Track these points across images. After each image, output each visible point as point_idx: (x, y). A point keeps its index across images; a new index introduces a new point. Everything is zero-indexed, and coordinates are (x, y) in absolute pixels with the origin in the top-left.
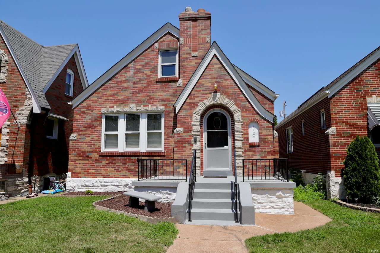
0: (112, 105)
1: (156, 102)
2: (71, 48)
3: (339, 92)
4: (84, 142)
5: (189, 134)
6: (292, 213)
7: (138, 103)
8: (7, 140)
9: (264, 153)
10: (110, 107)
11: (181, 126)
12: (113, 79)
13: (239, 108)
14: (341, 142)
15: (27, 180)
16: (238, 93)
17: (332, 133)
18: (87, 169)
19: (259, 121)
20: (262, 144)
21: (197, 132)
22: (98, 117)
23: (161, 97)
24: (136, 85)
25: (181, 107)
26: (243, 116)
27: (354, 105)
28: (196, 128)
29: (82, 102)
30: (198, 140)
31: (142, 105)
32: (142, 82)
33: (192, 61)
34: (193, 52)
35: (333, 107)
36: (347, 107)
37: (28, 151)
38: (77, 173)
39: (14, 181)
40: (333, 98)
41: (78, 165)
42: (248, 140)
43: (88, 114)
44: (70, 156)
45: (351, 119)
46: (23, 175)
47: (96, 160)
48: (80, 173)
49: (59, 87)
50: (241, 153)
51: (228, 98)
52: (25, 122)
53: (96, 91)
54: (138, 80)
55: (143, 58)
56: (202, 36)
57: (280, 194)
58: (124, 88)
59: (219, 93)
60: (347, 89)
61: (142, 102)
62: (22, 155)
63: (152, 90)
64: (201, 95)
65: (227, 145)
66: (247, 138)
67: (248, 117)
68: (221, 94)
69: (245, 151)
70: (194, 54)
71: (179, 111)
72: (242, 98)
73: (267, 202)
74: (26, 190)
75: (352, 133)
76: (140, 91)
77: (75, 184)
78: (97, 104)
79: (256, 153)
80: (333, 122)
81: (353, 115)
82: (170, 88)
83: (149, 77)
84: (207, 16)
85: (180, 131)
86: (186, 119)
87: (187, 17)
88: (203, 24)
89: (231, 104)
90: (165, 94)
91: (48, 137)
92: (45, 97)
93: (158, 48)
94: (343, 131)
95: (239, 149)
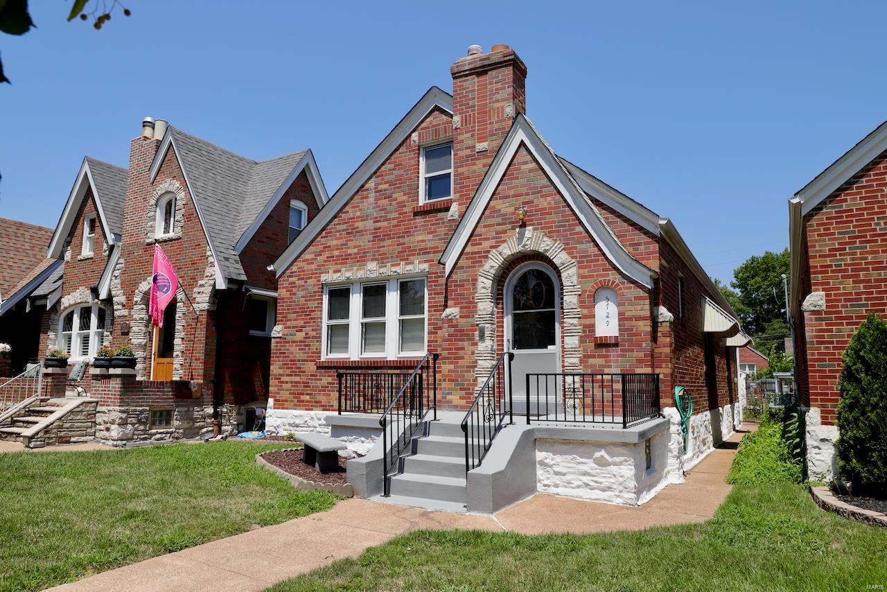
0: (339, 267)
1: (414, 255)
2: (298, 158)
3: (833, 197)
4: (293, 342)
5: (470, 320)
6: (629, 502)
7: (382, 259)
8: (183, 339)
9: (628, 361)
10: (335, 272)
11: (455, 304)
12: (340, 214)
13: (573, 258)
14: (840, 331)
15: (210, 410)
16: (571, 222)
17: (814, 309)
18: (298, 394)
19: (618, 285)
20: (623, 340)
21: (485, 316)
22: (316, 292)
23: (423, 245)
24: (379, 225)
25: (456, 263)
26: (581, 276)
27: (880, 230)
28: (485, 306)
29: (291, 264)
30: (487, 333)
31: (389, 264)
32: (389, 216)
33: (477, 162)
34: (478, 142)
35: (817, 238)
36: (857, 237)
37: (213, 359)
38: (283, 401)
39: (186, 412)
40: (816, 214)
41: (285, 386)
42: (594, 331)
43: (299, 287)
44: (272, 367)
45: (870, 266)
46: (203, 402)
47: (312, 375)
48: (286, 401)
49: (274, 237)
50: (576, 361)
51: (550, 237)
52: (205, 306)
53: (313, 241)
54: (383, 214)
55: (392, 166)
56: (496, 105)
57: (602, 456)
58: (358, 232)
59: (531, 228)
60: (857, 188)
61: (388, 258)
62: (201, 366)
63: (407, 232)
64: (494, 234)
65: (553, 343)
66: (592, 328)
67: (592, 276)
68: (535, 229)
69: (586, 357)
70: (481, 146)
71: (451, 272)
72: (581, 233)
73: (574, 473)
74: (211, 429)
75: (873, 305)
76: (386, 235)
77: (279, 422)
78: (313, 266)
79: (610, 361)
80: (816, 278)
81: (876, 257)
82: (439, 224)
83: (401, 205)
84: (506, 59)
85: (452, 315)
86: (465, 289)
87: (467, 68)
88: (498, 77)
89: (556, 249)
90: (430, 236)
91: (253, 332)
92: (238, 259)
93: (417, 142)
94: (846, 300)
95: (573, 353)
